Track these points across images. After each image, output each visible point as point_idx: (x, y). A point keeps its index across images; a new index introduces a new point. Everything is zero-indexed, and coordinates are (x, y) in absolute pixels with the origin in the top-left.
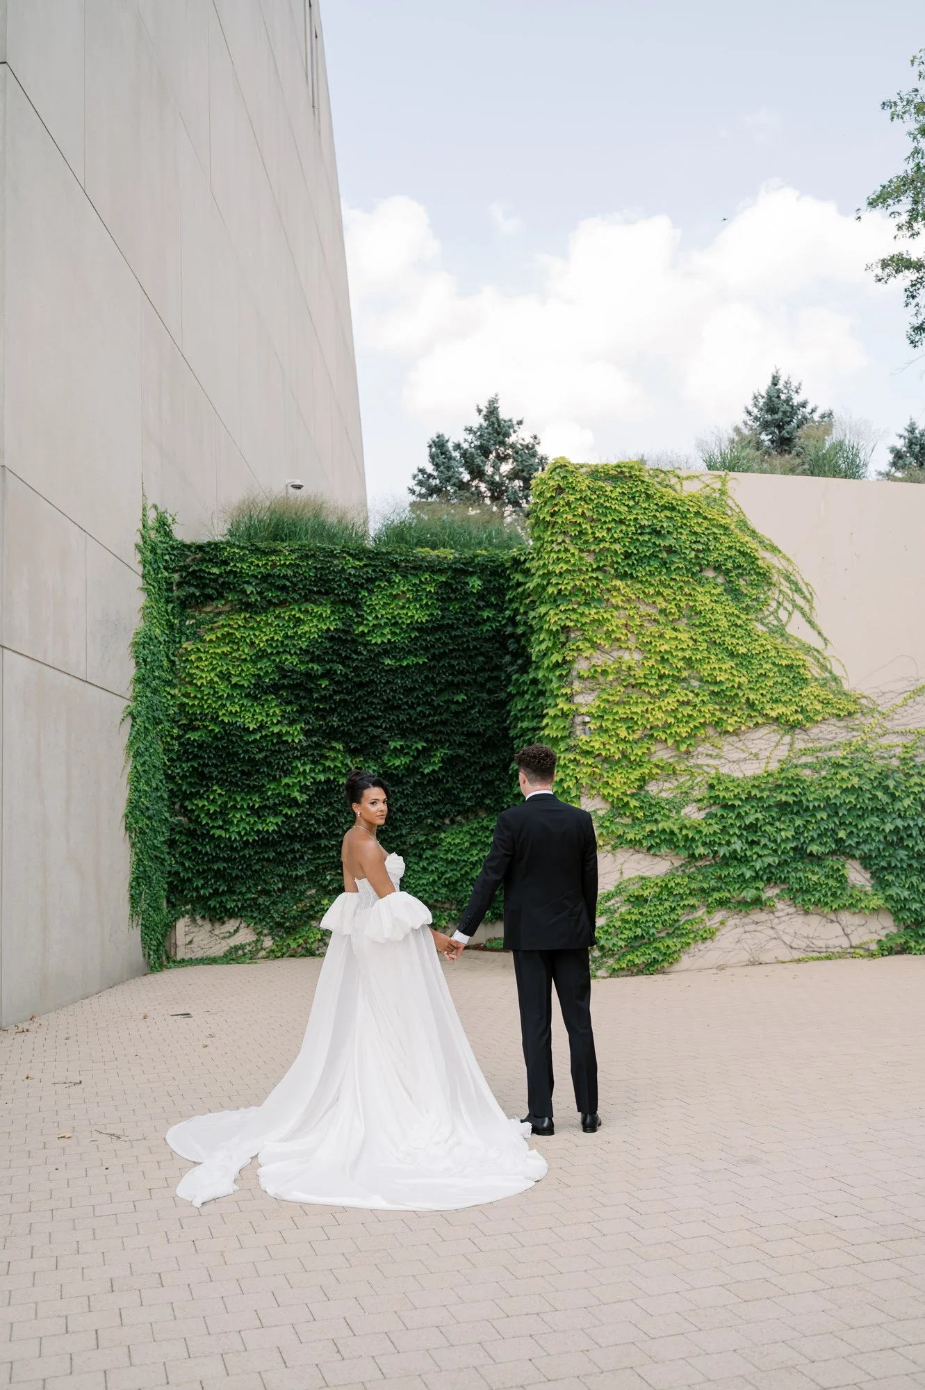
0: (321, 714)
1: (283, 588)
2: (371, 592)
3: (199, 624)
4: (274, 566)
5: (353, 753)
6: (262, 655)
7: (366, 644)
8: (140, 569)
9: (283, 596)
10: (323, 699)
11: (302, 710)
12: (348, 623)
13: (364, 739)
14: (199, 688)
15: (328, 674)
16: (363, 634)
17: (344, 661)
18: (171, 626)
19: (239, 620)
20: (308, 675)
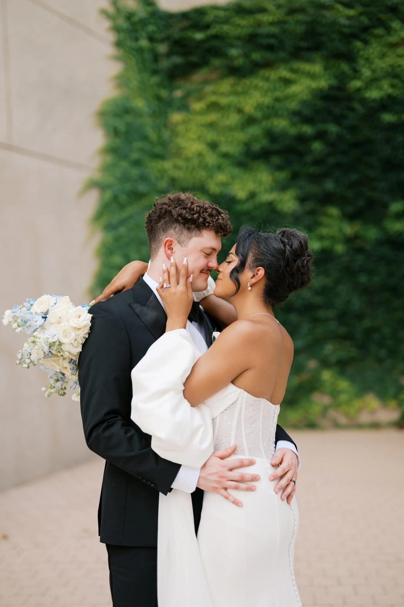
0: (315, 179)
1: (270, 48)
2: (366, 42)
3: (187, 95)
4: (259, 24)
5: (351, 217)
6: (250, 121)
7: (363, 101)
8: (111, 37)
9: (268, 55)
10: (317, 162)
11: (295, 176)
12: (343, 78)
13: (361, 203)
14: (188, 159)
15: (320, 136)
16: (358, 90)
17: (338, 120)
18: (159, 98)
19: (226, 85)
20: (301, 139)
